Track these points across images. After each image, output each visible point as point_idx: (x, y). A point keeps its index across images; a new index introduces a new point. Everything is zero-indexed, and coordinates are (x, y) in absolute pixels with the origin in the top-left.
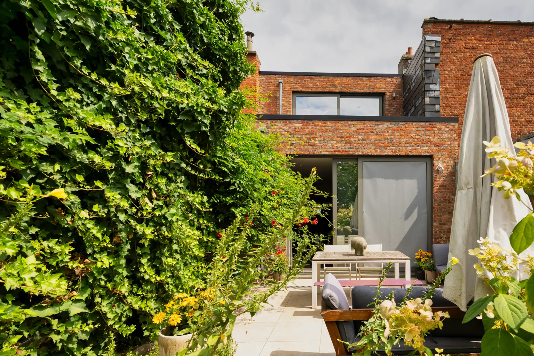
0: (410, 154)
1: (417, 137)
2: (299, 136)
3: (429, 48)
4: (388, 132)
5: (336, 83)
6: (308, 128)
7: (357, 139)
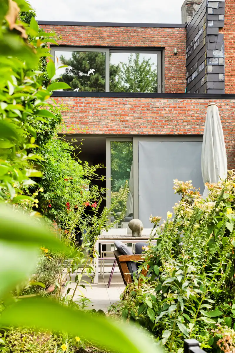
0: (188, 133)
1: (196, 115)
2: (71, 114)
3: (212, 9)
4: (165, 110)
5: (105, 34)
6: (80, 106)
7: (132, 118)
